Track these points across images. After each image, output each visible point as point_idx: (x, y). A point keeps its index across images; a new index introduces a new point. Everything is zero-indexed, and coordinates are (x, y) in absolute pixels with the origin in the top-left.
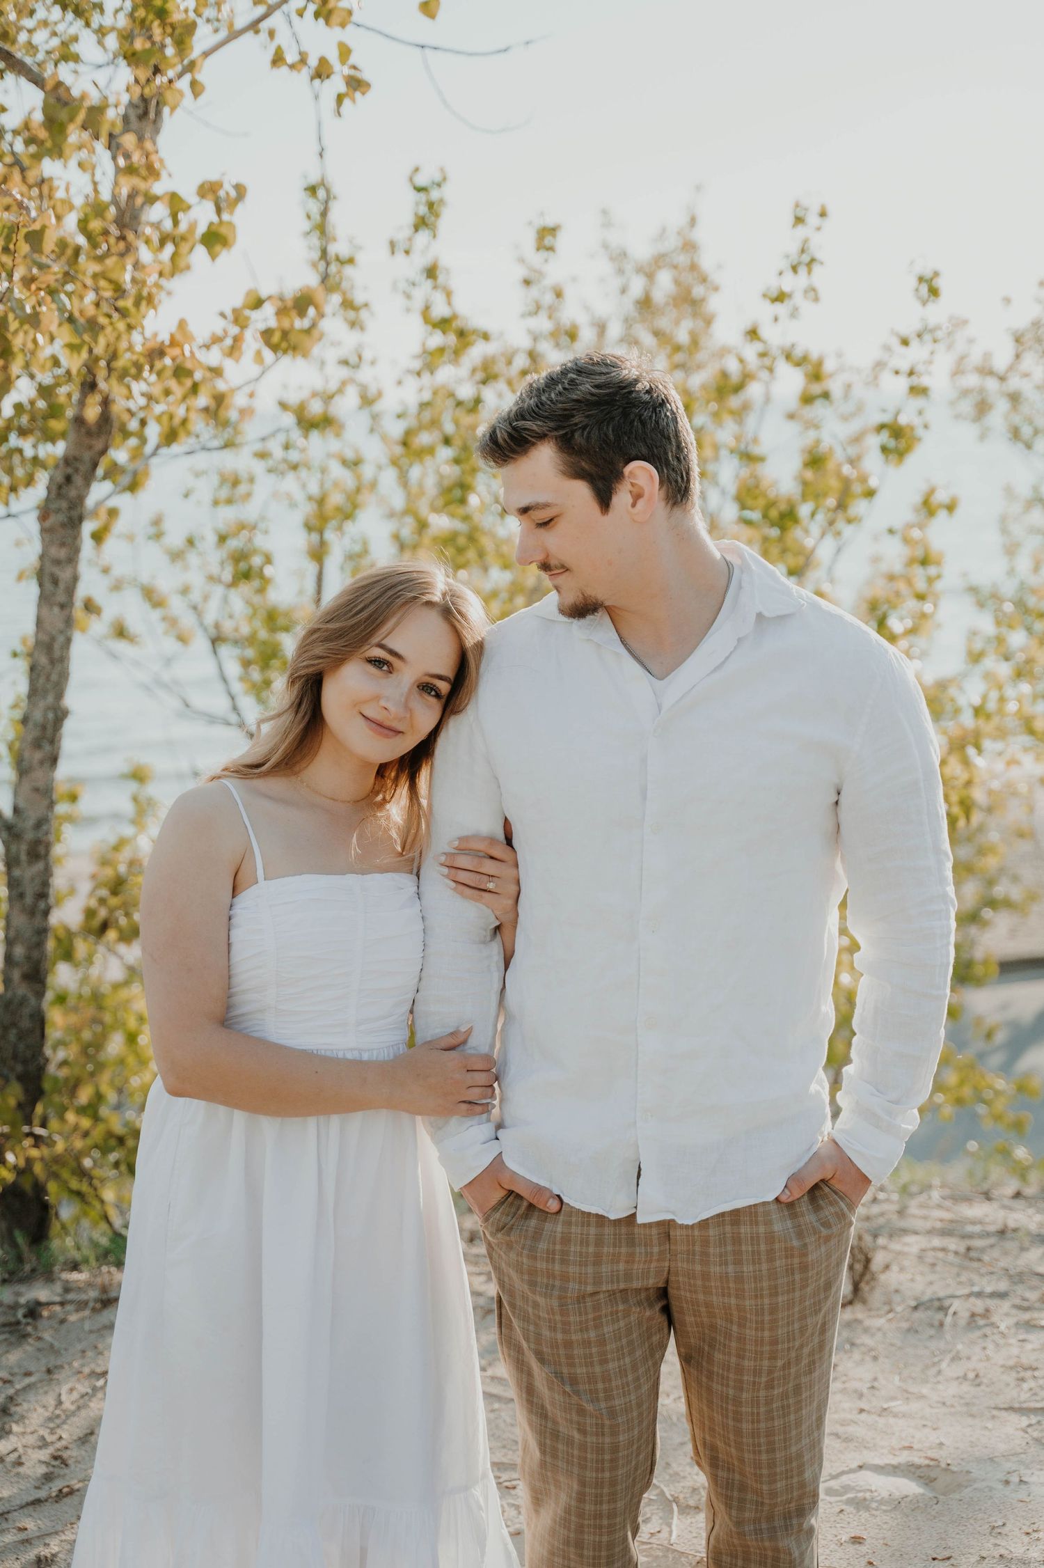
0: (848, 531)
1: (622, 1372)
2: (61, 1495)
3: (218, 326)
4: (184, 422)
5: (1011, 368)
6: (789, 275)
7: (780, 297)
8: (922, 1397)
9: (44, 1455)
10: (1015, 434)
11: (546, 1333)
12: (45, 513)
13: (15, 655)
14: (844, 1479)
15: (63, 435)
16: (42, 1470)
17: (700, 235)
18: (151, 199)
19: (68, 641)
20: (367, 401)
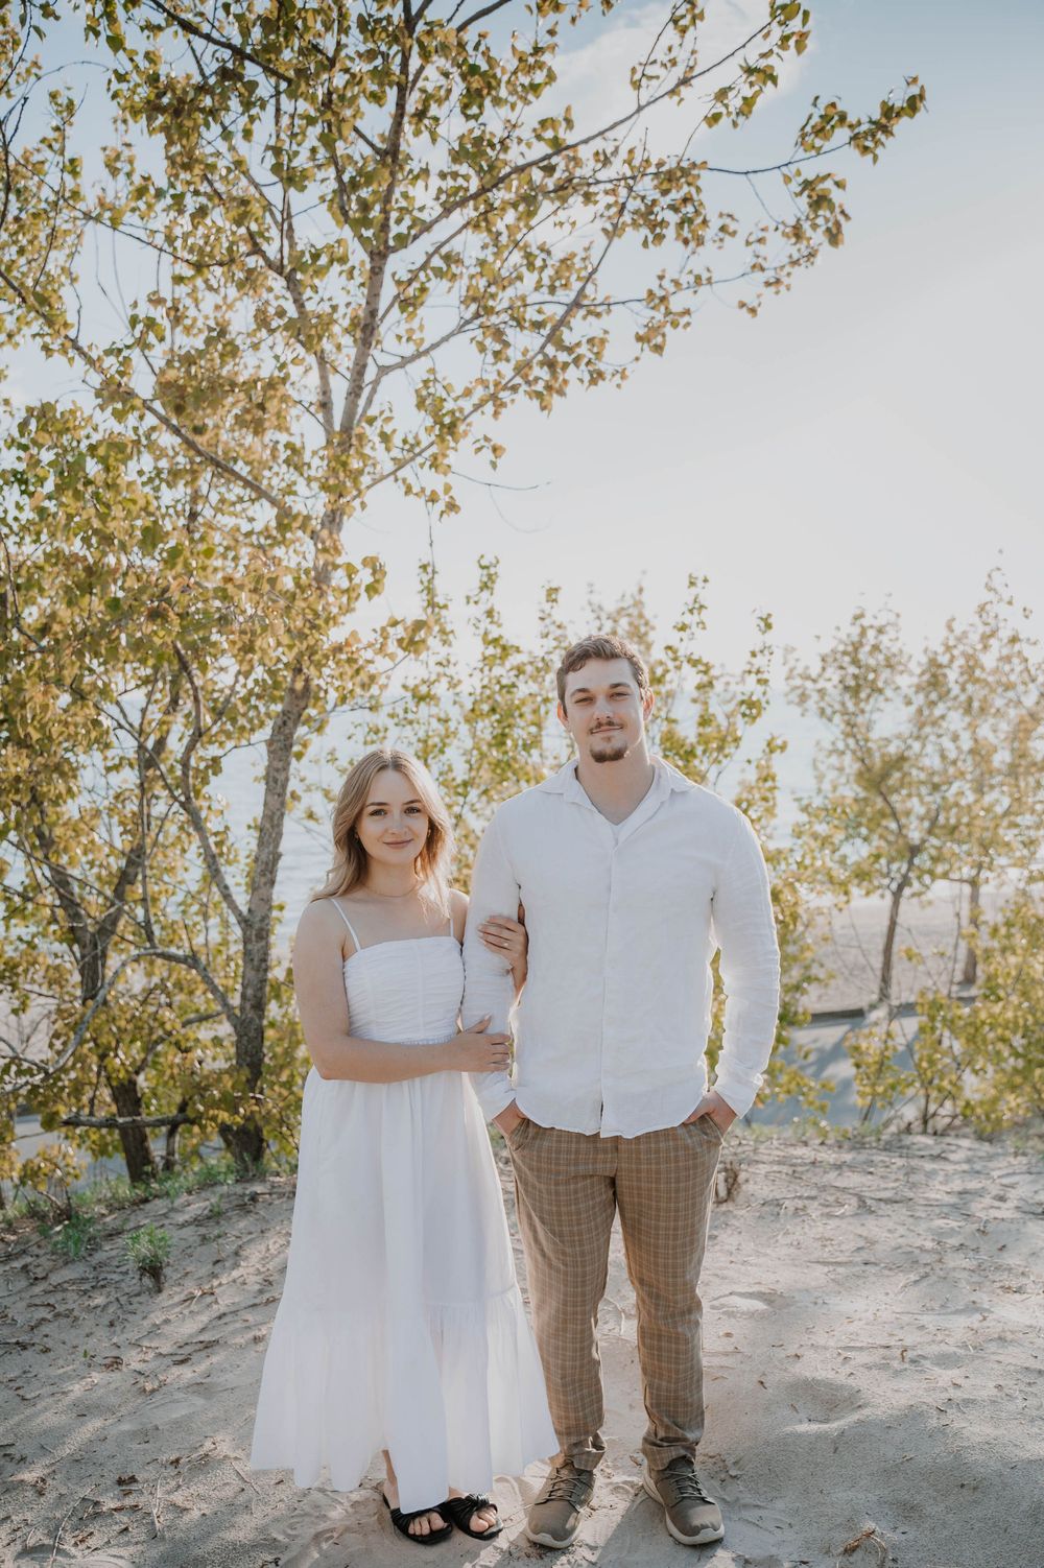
0: (725, 762)
1: (589, 1230)
2: (268, 1302)
3: (371, 637)
4: (351, 691)
5: (820, 676)
6: (688, 614)
7: (683, 628)
8: (766, 1255)
9: (259, 1279)
10: (822, 712)
11: (546, 1207)
12: (270, 743)
13: (249, 827)
14: (722, 1300)
15: (282, 699)
16: (257, 1287)
17: (645, 597)
18: (336, 567)
19: (282, 815)
20: (453, 684)
